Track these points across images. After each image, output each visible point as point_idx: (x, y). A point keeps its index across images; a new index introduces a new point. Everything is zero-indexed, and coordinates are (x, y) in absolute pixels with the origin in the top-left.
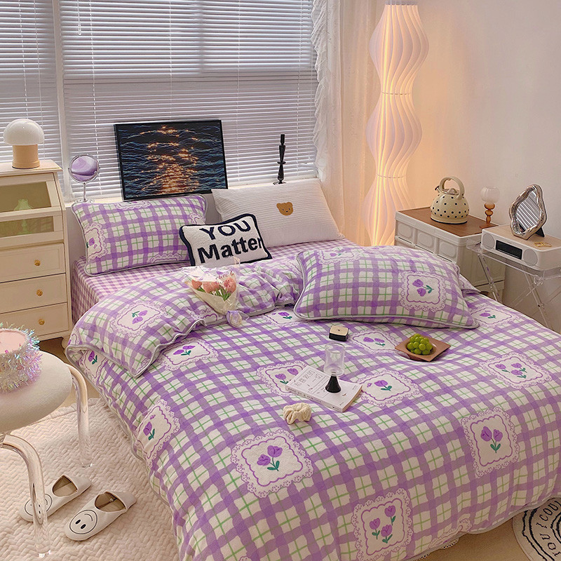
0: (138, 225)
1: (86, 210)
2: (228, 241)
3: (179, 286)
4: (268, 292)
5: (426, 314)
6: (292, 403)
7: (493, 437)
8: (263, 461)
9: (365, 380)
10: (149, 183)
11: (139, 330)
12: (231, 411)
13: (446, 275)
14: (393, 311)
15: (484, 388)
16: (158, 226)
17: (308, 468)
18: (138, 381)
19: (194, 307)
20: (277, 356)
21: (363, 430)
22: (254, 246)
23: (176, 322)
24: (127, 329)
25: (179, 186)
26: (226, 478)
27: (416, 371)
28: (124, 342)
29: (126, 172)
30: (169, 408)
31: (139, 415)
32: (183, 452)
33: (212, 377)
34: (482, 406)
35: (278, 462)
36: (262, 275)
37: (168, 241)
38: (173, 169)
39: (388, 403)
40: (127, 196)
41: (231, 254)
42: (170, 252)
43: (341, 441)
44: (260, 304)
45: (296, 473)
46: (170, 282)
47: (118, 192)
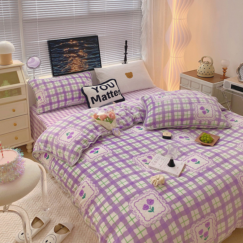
0: (61, 88)
1: (36, 83)
2: (105, 93)
3: (87, 118)
4: (130, 117)
5: (207, 123)
6: (154, 175)
8: (146, 207)
9: (185, 159)
10: (65, 67)
11: (71, 142)
12: (124, 182)
13: (214, 103)
14: (191, 122)
16: (71, 88)
17: (168, 209)
18: (73, 168)
19: (96, 128)
20: (140, 150)
21: (191, 186)
22: (116, 94)
23: (89, 137)
24: (65, 142)
26: (128, 218)
27: (209, 152)
28: (64, 149)
30: (92, 182)
31: (76, 186)
32: (103, 205)
33: (111, 164)
36: (125, 109)
37: (76, 94)
39: (200, 170)
40: (54, 75)
41: (106, 99)
42: (77, 100)
43: (182, 193)
44: (127, 124)
45: (162, 212)
46: (82, 116)
47: (50, 73)
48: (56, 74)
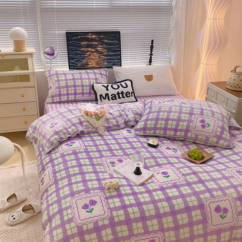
0: (72, 81)
1: (50, 73)
2: (115, 92)
3: (79, 112)
4: (123, 119)
5: (204, 138)
6: (112, 177)
7: (222, 212)
8: (85, 207)
9: (157, 170)
10: (81, 62)
11: (51, 132)
12: (79, 178)
13: (221, 118)
14: (186, 135)
15: (224, 183)
16: (82, 82)
18: (45, 156)
19: (81, 123)
20: (114, 152)
21: (145, 198)
22: (128, 95)
23: (70, 130)
24: (46, 131)
25: (96, 64)
26: (65, 213)
27: (187, 169)
29: (71, 56)
30: (52, 172)
33: (77, 159)
34: (220, 193)
35: (93, 209)
36: (122, 110)
38: (94, 55)
39: (164, 185)
40: (71, 67)
41: (116, 99)
42: (87, 95)
43: (130, 202)
44: (117, 125)
45: (100, 216)
46: (75, 110)
47: (67, 65)
48: (72, 68)
